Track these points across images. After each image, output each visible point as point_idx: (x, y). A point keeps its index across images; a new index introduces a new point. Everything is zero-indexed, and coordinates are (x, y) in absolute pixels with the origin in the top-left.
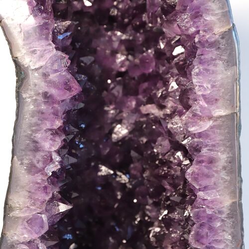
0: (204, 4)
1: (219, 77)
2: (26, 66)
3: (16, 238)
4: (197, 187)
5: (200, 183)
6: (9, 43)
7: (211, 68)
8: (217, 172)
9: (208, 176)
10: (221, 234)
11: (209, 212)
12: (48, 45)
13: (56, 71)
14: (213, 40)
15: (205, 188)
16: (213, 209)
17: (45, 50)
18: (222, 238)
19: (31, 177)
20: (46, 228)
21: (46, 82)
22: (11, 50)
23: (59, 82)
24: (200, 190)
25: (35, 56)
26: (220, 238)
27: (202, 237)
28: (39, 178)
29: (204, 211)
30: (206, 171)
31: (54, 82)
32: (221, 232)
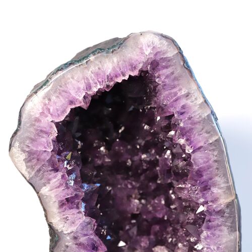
0: (211, 179)
1: (224, 240)
2: (60, 231)
6: (45, 210)
7: (217, 232)
12: (78, 213)
13: (85, 235)
14: (219, 209)
17: (76, 217)
21: (76, 244)
22: (46, 216)
23: (87, 245)
25: (68, 222)
31: (83, 244)
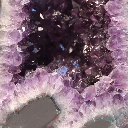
3: (3, 44)
4: (111, 14)
5: (113, 12)
8: (123, 5)
9: (118, 8)
10: (125, 42)
11: (118, 29)
15: (116, 15)
16: (121, 27)
18: (126, 45)
19: (12, 7)
20: (21, 38)
24: (113, 16)
26: (124, 45)
27: (114, 44)
28: (17, 8)
29: (115, 29)
30: (117, 5)
32: (125, 41)
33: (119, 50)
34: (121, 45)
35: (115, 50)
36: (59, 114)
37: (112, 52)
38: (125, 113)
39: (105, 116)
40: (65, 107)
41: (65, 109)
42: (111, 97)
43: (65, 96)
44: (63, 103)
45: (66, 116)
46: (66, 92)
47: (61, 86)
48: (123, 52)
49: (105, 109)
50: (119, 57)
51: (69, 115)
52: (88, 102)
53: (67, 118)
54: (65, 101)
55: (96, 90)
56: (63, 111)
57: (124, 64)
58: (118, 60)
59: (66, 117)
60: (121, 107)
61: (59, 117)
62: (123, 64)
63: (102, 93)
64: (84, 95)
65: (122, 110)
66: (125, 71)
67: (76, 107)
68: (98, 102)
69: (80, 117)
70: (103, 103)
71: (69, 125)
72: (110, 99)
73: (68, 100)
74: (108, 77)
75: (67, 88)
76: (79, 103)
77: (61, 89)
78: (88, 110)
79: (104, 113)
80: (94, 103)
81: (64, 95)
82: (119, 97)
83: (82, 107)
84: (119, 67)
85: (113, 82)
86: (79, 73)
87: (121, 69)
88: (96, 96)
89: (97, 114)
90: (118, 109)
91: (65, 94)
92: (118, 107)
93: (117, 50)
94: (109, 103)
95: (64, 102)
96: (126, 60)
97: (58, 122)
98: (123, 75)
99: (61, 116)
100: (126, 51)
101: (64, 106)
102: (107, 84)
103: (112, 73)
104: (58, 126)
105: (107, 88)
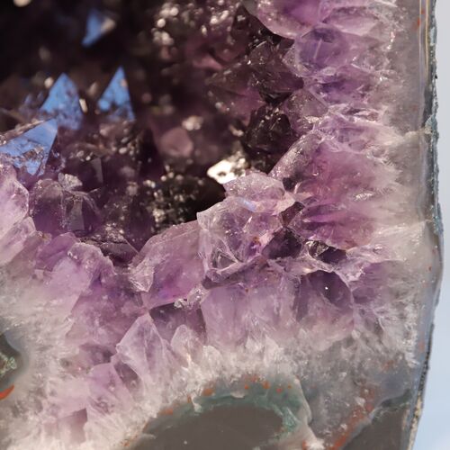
33: (329, 31)
34: (338, 6)
35: (307, 30)
36: (11, 373)
37: (289, 43)
38: (356, 366)
39: (252, 384)
40: (39, 338)
41: (43, 349)
42: (284, 286)
43: (42, 281)
44: (34, 319)
45: (51, 382)
46: (48, 262)
47: (16, 231)
48: (353, 47)
49: (254, 346)
50: (329, 72)
51: (64, 378)
52: (164, 314)
53: (53, 393)
54: (40, 309)
55: (207, 250)
56: (34, 356)
57: (358, 111)
58: (326, 87)
59: (48, 390)
60: (338, 336)
61: (12, 388)
62: (352, 112)
63: (235, 266)
64: (141, 274)
65: (345, 353)
66: (364, 146)
67: (101, 336)
68: (215, 313)
69: (123, 391)
70: (245, 317)
71: (66, 432)
72: (281, 298)
73: (55, 302)
74: (272, 181)
75: (48, 239)
76: (116, 319)
77: (18, 247)
78: (162, 354)
79: (250, 366)
80: (197, 320)
81: (34, 277)
82: (328, 285)
83: (130, 336)
84: (328, 127)
85: (297, 206)
86: (123, 151)
87: (341, 140)
88: (207, 283)
89: (211, 375)
90: (323, 346)
91: (39, 273)
92: (322, 336)
93: (317, 34)
94: (276, 319)
95: (38, 312)
96: (367, 88)
97: (11, 414)
98: (349, 170)
99: (22, 387)
100: (367, 39)
101: (38, 331)
102: (264, 219)
103: (290, 157)
104: (7, 434)
105: (265, 239)
